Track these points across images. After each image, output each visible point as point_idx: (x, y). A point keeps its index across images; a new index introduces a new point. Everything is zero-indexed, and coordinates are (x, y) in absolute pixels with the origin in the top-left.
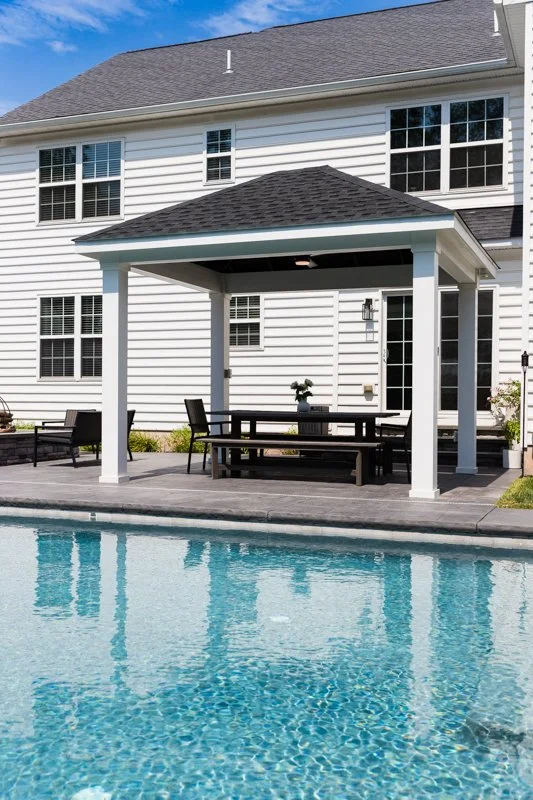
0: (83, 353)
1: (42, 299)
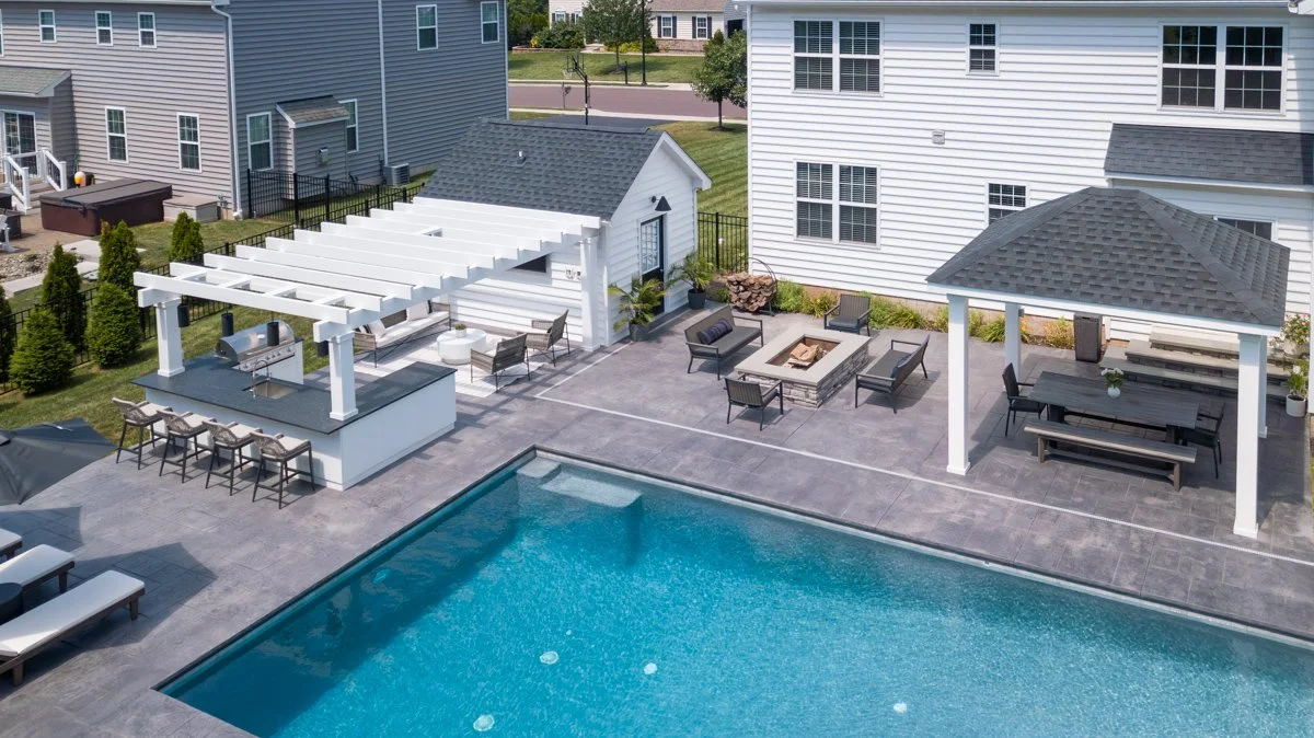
0: (841, 218)
1: (798, 163)
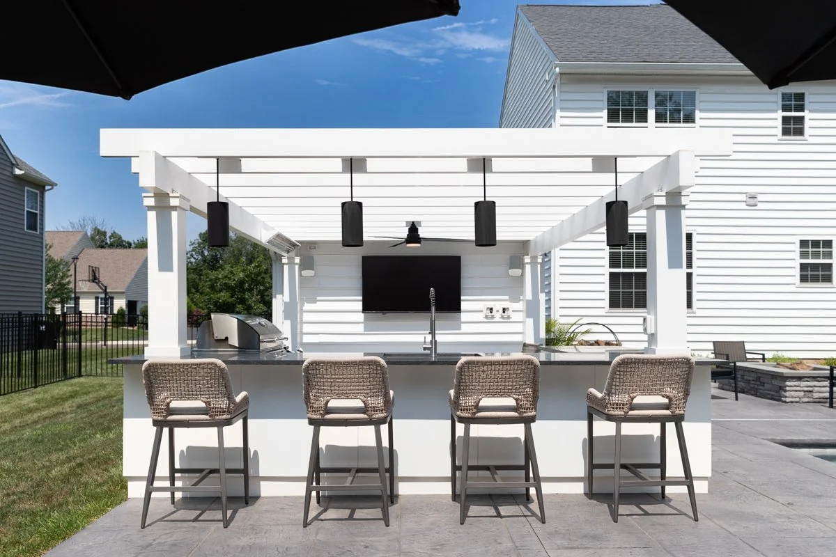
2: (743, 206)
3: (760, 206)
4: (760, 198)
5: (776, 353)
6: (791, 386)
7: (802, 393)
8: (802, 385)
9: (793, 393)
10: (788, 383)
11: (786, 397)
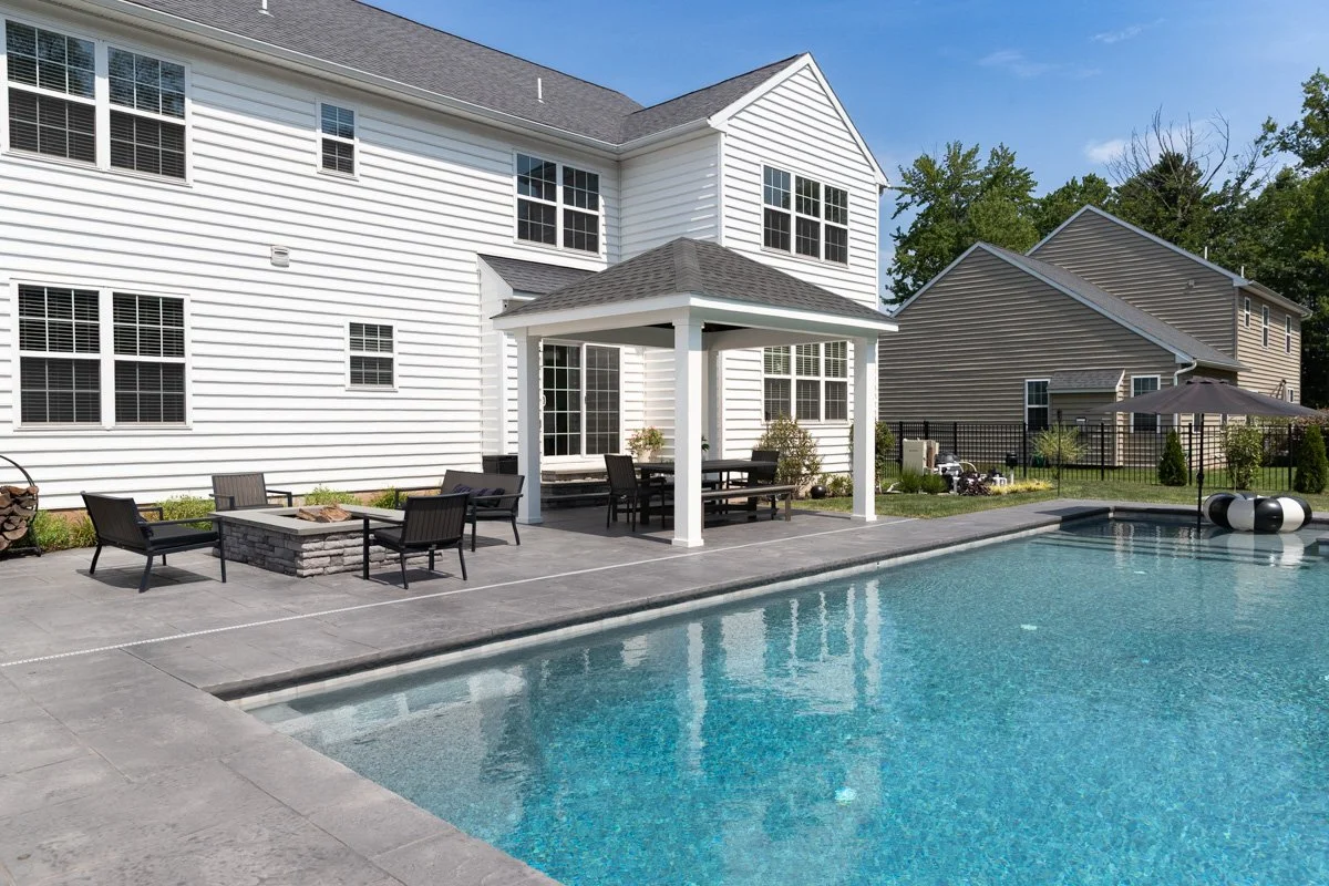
0: (117, 384)
1: (22, 287)
2: (267, 264)
3: (293, 267)
4: (293, 255)
5: (317, 485)
6: (311, 550)
7: (328, 559)
8: (327, 547)
9: (313, 561)
10: (305, 546)
11: (302, 568)
